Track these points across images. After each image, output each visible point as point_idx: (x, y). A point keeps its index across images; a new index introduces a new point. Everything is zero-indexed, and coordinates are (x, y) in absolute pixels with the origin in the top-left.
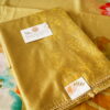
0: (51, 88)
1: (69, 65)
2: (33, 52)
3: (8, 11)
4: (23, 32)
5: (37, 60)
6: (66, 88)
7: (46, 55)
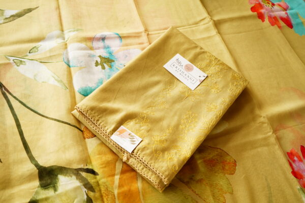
0: (113, 112)
1: (156, 121)
2: (156, 78)
3: (207, 29)
4: (178, 56)
5: (146, 88)
6: (122, 127)
7: (156, 95)
